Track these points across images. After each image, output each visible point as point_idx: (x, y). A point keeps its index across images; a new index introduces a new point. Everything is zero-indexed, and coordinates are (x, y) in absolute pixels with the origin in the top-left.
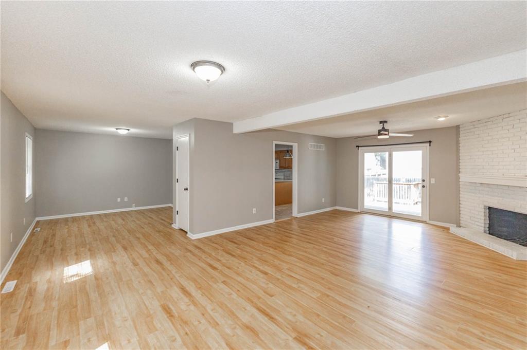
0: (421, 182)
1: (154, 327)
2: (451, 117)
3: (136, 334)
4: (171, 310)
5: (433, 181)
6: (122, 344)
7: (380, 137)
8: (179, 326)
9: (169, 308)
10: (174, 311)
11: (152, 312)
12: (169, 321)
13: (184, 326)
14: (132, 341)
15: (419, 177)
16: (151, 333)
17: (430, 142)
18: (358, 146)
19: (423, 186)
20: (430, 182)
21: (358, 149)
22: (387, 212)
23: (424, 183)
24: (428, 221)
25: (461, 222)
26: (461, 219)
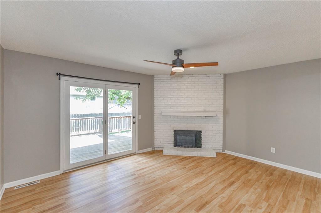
17: (139, 84)
18: (59, 75)
19: (134, 123)
20: (138, 118)
21: (60, 79)
22: (102, 157)
23: (134, 120)
24: (137, 152)
25: (155, 144)
26: (155, 142)
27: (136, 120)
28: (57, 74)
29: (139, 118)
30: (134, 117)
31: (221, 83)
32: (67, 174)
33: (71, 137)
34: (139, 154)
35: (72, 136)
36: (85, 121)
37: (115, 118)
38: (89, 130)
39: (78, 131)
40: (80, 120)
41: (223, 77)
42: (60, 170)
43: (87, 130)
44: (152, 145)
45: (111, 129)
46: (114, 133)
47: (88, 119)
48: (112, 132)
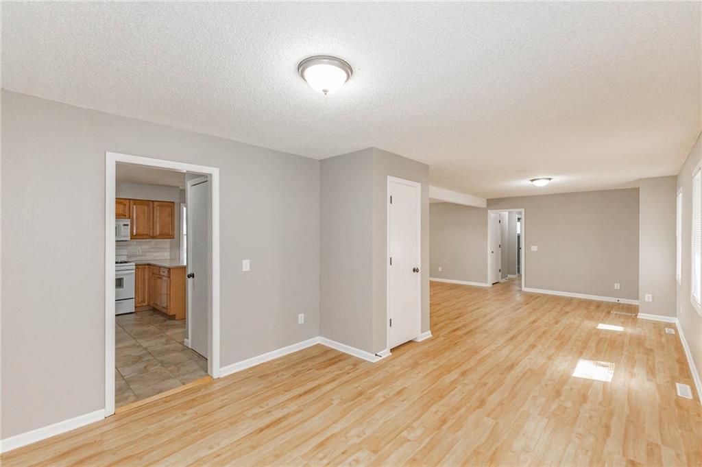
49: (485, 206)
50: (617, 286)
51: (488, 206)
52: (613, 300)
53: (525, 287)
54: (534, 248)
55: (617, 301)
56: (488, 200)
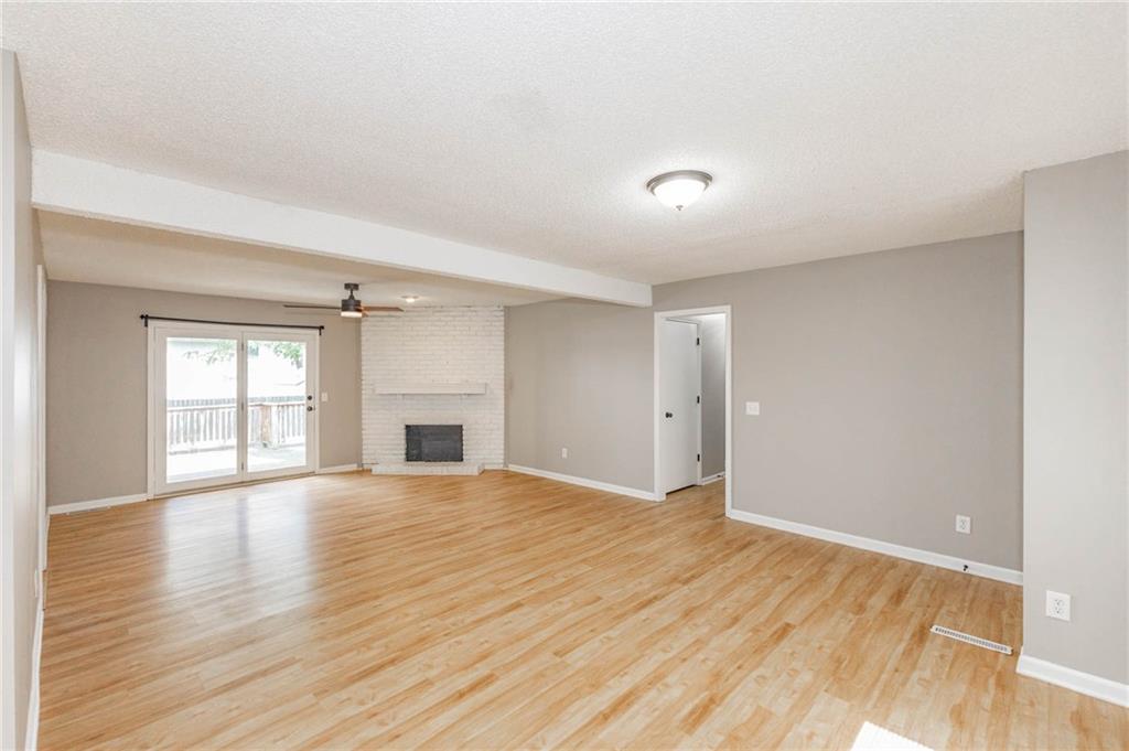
0: (304, 402)
1: (755, 714)
2: (421, 298)
3: (789, 735)
4: (697, 707)
5: (325, 397)
6: (824, 742)
7: (344, 314)
8: (730, 681)
9: (692, 713)
10: (696, 701)
11: (721, 738)
12: (726, 701)
13: (726, 675)
14: (806, 732)
15: (302, 391)
16: (771, 713)
17: (322, 327)
18: (145, 318)
19: (310, 409)
20: (320, 399)
21: (146, 325)
22: (233, 476)
23: (311, 403)
24: (318, 471)
25: (364, 457)
26: (364, 452)
27: (315, 403)
28: (142, 317)
29: (323, 400)
30: (310, 398)
31: (500, 325)
32: (161, 500)
33: (169, 457)
34: (324, 474)
35: (171, 454)
36: (211, 414)
37: (293, 406)
38: (223, 437)
39: (192, 441)
40: (195, 413)
41: (502, 313)
42: (146, 491)
43: (217, 438)
44: (358, 459)
45: (283, 436)
46: (289, 446)
47: (221, 411)
48: (287, 442)
49: (650, 303)
50: (963, 524)
51: (654, 302)
52: (952, 563)
53: (733, 507)
54: (753, 408)
55: (961, 569)
56: (653, 287)
